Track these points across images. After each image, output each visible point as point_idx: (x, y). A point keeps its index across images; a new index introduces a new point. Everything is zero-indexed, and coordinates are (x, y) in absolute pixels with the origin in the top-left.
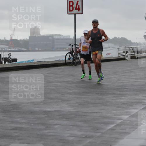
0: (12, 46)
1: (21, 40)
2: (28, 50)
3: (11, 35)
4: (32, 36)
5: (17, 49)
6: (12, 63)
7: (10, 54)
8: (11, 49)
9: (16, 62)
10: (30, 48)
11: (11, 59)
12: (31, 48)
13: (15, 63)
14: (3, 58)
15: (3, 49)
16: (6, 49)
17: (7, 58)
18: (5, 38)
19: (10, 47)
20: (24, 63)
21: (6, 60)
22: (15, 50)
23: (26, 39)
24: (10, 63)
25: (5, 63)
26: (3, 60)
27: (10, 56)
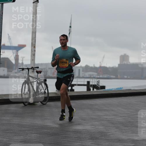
0: (101, 73)
1: (110, 68)
2: (117, 78)
3: (100, 62)
4: (122, 63)
5: (105, 76)
6: (100, 90)
7: (99, 81)
9: (105, 90)
11: (99, 86)
12: (120, 76)
13: (103, 90)
14: (91, 85)
15: (92, 76)
16: (94, 76)
17: (96, 85)
18: (94, 65)
19: (98, 74)
20: (113, 91)
21: (94, 87)
22: (104, 77)
23: (115, 66)
24: (98, 90)
25: (93, 90)
26: (91, 87)
27: (99, 83)
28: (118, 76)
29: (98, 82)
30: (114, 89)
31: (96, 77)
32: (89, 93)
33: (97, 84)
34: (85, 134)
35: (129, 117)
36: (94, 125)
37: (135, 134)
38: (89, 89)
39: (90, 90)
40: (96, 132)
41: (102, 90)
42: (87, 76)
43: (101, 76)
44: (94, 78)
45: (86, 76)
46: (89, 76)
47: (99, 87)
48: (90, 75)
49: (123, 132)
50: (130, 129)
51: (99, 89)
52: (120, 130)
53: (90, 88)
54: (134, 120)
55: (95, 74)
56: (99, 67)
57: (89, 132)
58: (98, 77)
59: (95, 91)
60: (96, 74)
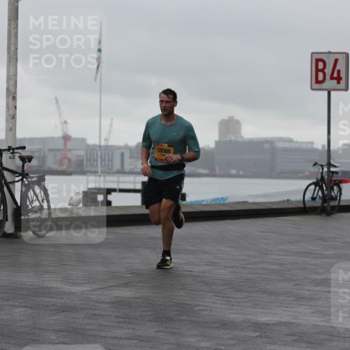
2: (212, 175)
4: (223, 140)
9: (185, 202)
10: (217, 168)
12: (220, 169)
20: (204, 205)
23: (208, 147)
28: (215, 170)
35: (245, 268)
37: (262, 310)
40: (168, 304)
49: (232, 304)
50: (247, 296)
52: (225, 299)
54: (257, 276)
57: (149, 304)
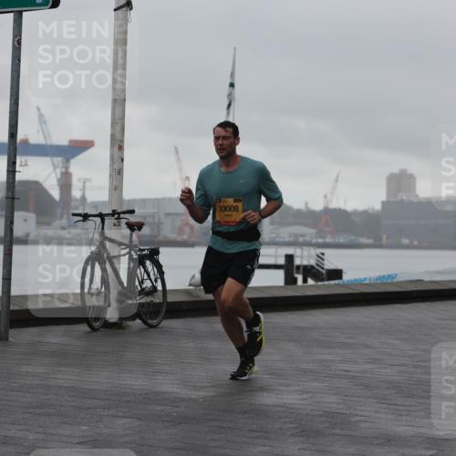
0: (327, 229)
1: (356, 213)
2: (378, 245)
3: (325, 196)
4: (392, 200)
5: (342, 240)
6: (326, 283)
7: (323, 254)
8: (324, 238)
10: (384, 237)
11: (323, 269)
12: (387, 238)
13: (337, 282)
14: (298, 267)
15: (301, 239)
16: (308, 239)
17: (312, 267)
18: (306, 204)
19: (321, 233)
20: (366, 284)
21: (309, 272)
22: (337, 241)
23: (373, 209)
24: (320, 283)
25: (305, 281)
26: (298, 273)
27: (323, 260)
28: (381, 239)
29: (321, 257)
30: (370, 279)
31: (314, 241)
32: (291, 292)
33: (318, 265)
34: (283, 420)
35: (417, 367)
36: (309, 392)
38: (290, 280)
39: (295, 281)
40: (316, 413)
41: (332, 282)
42: (286, 240)
43: (329, 240)
44: (309, 244)
45: (282, 240)
46: (291, 240)
47: (324, 272)
48: (296, 236)
49: (400, 413)
50: (421, 403)
51: (322, 280)
52: (391, 407)
53: (296, 275)
55: (309, 232)
56: (321, 211)
57: (292, 413)
58: (320, 240)
59: (311, 287)
60: (313, 231)
